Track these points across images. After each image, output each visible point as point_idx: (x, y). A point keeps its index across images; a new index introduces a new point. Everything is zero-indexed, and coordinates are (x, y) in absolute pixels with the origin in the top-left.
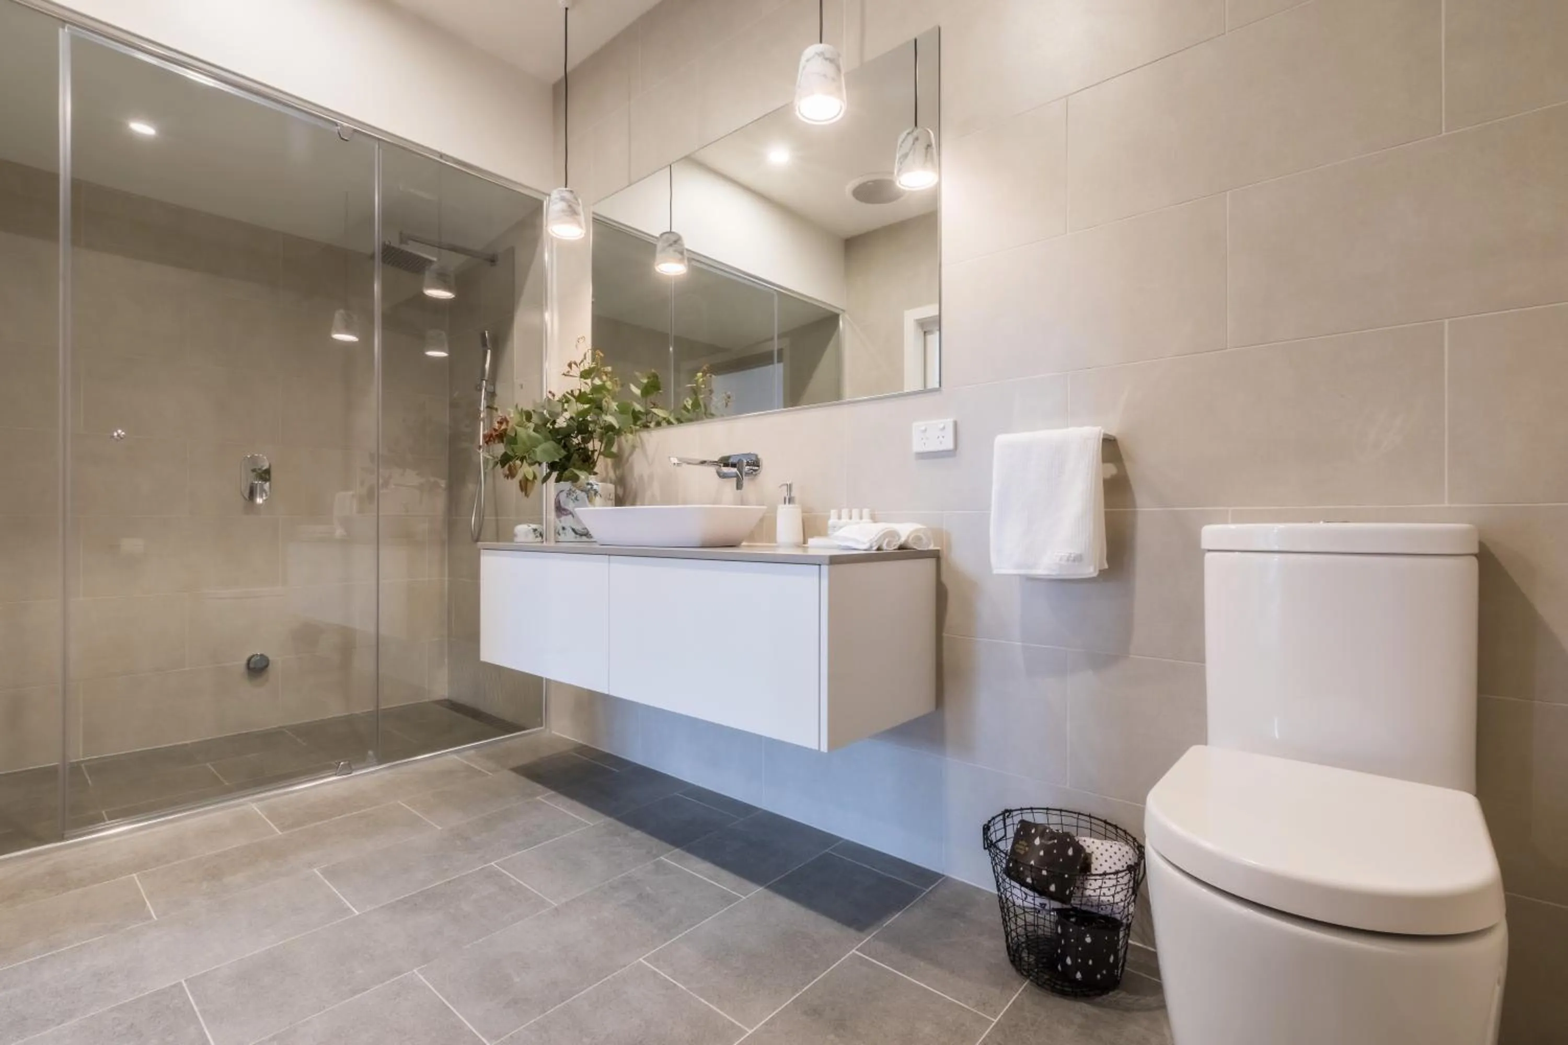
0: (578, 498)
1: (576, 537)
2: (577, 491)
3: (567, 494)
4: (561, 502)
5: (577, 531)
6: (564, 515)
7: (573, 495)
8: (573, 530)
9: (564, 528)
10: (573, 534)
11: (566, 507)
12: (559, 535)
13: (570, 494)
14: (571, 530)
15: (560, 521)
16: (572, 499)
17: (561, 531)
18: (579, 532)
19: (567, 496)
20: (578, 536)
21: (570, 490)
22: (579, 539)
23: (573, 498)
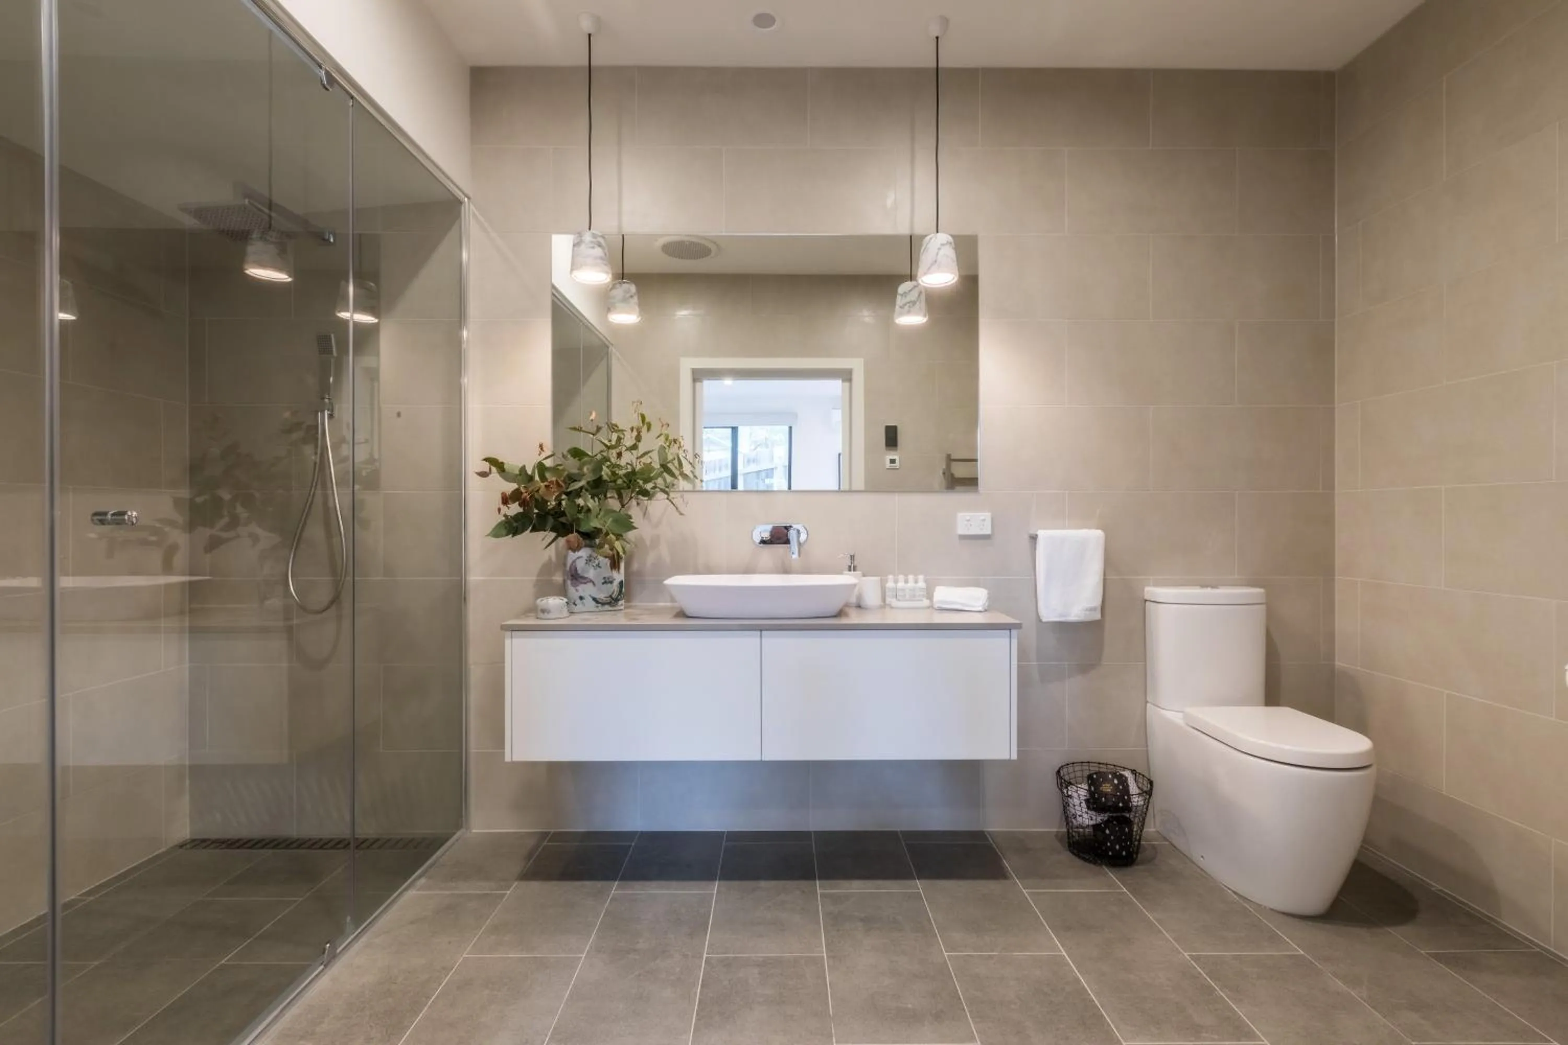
0: (600, 565)
1: (597, 607)
2: (599, 557)
3: (587, 560)
4: (578, 569)
5: (598, 600)
6: (582, 583)
7: (594, 562)
8: (594, 599)
9: (581, 598)
10: (594, 603)
11: (586, 575)
12: (576, 605)
13: (590, 561)
14: (591, 600)
15: (577, 590)
16: (593, 566)
17: (578, 601)
18: (600, 601)
19: (586, 563)
20: (599, 605)
21: (590, 556)
22: (600, 608)
23: (595, 565)
